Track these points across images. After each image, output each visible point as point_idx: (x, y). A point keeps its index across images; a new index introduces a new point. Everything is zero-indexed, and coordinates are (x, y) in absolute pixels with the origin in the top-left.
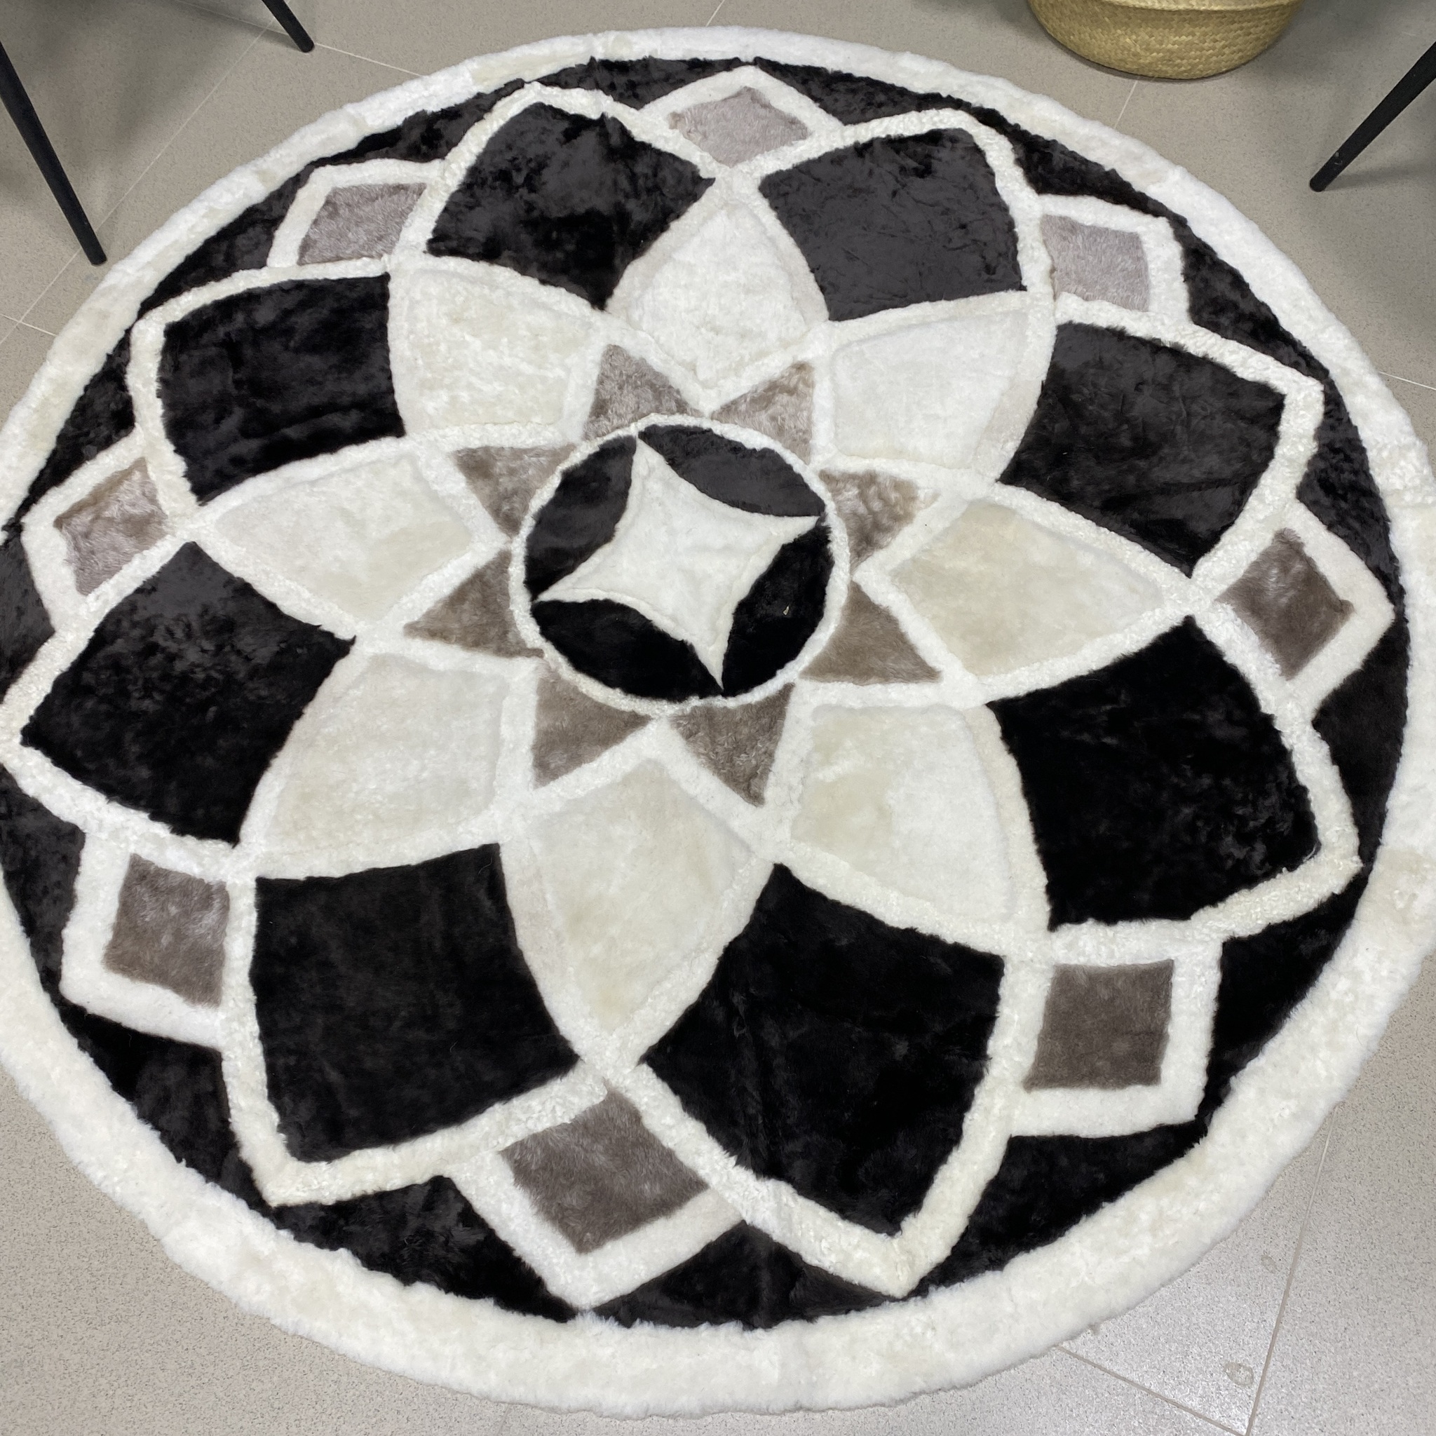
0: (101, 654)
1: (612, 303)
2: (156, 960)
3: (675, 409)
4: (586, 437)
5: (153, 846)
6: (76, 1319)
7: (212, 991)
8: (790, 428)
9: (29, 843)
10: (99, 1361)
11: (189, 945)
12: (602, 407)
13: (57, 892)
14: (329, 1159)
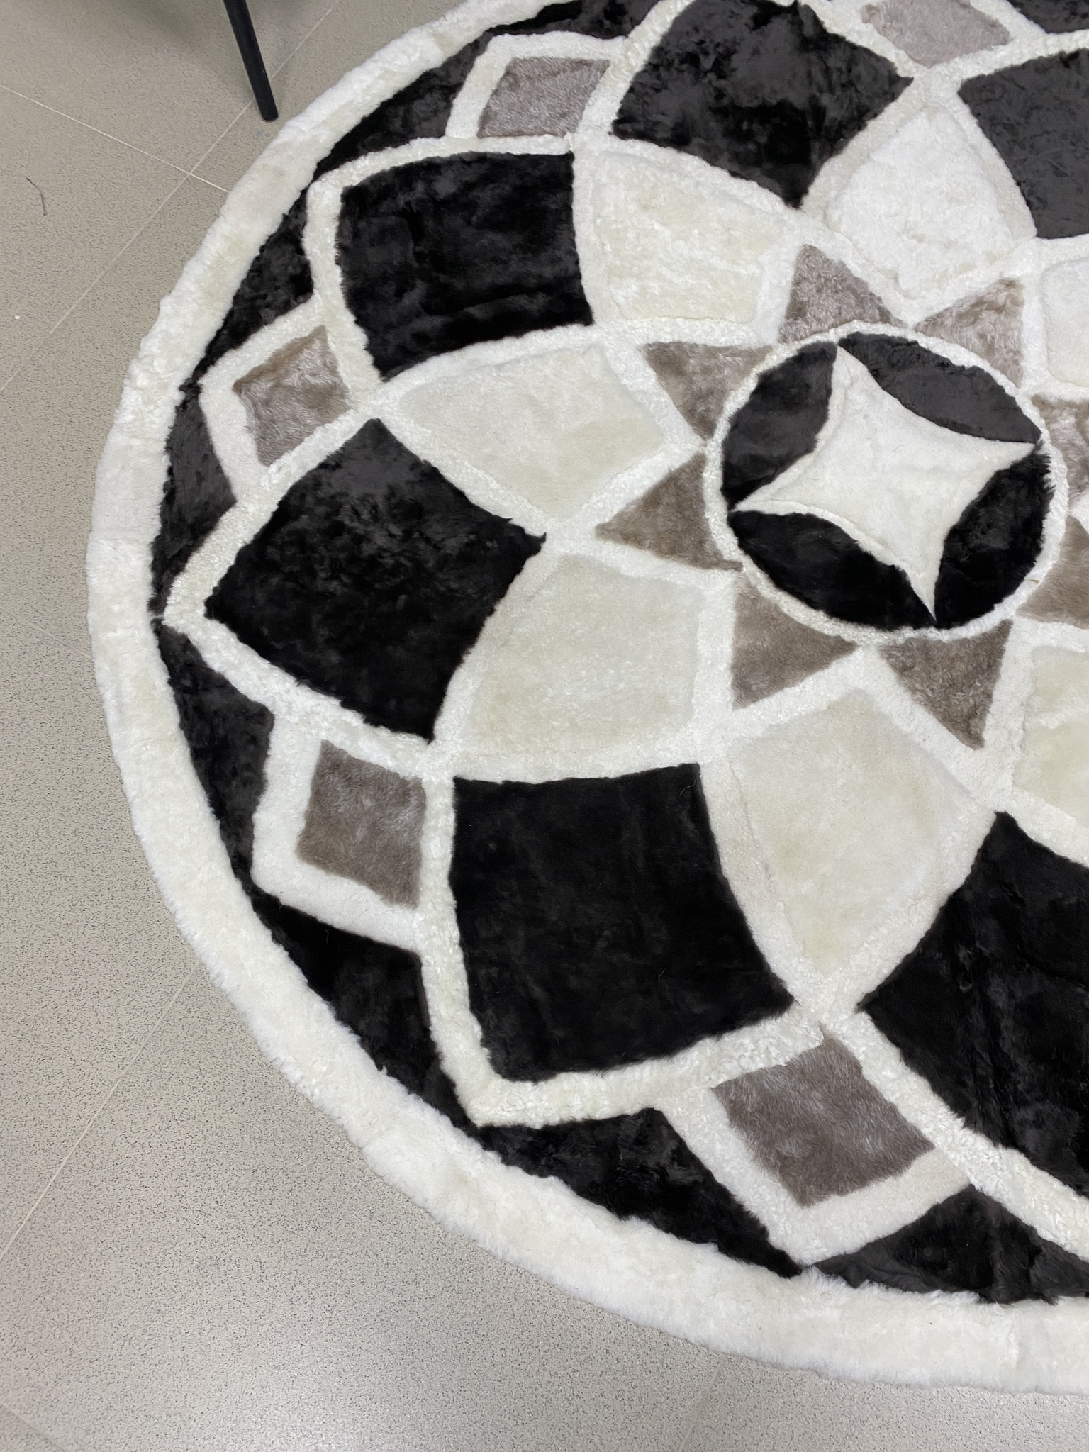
0: (284, 530)
1: (807, 201)
2: (351, 853)
3: (878, 317)
4: (784, 339)
5: (345, 735)
6: (272, 1220)
7: (410, 891)
8: (1000, 346)
9: (216, 721)
10: (297, 1267)
11: (386, 841)
12: (799, 310)
13: (246, 774)
14: (535, 1080)
